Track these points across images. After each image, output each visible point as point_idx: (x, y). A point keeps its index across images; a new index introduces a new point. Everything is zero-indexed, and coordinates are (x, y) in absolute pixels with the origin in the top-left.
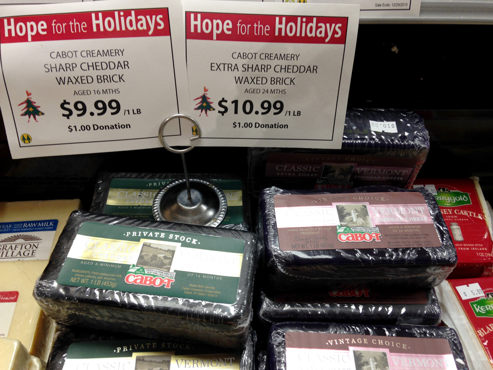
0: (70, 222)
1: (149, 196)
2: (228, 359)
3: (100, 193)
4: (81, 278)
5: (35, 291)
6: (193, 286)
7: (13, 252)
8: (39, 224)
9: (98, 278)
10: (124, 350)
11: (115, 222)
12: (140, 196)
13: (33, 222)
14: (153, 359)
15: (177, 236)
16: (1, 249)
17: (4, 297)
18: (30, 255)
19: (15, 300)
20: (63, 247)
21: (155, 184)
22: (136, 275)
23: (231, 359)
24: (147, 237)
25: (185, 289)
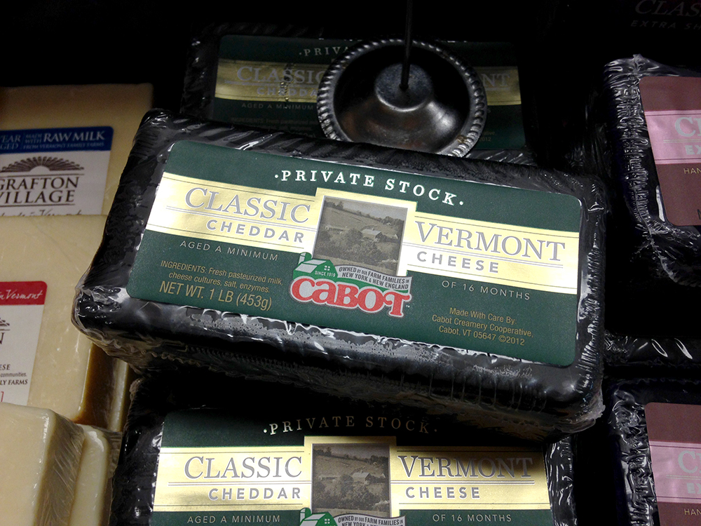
0: (143, 141)
1: (307, 80)
2: (518, 460)
3: (197, 71)
4: (185, 282)
5: (77, 315)
6: (459, 313)
7: (28, 193)
8: (76, 135)
9: (226, 284)
10: (285, 431)
11: (252, 144)
12: (286, 78)
13: (63, 131)
14: (352, 453)
15: (404, 184)
16: (5, 187)
17: (16, 293)
18: (64, 200)
19: (41, 301)
20: (134, 204)
21: (317, 51)
22: (316, 281)
23: (524, 460)
24: (331, 185)
25: (439, 320)
